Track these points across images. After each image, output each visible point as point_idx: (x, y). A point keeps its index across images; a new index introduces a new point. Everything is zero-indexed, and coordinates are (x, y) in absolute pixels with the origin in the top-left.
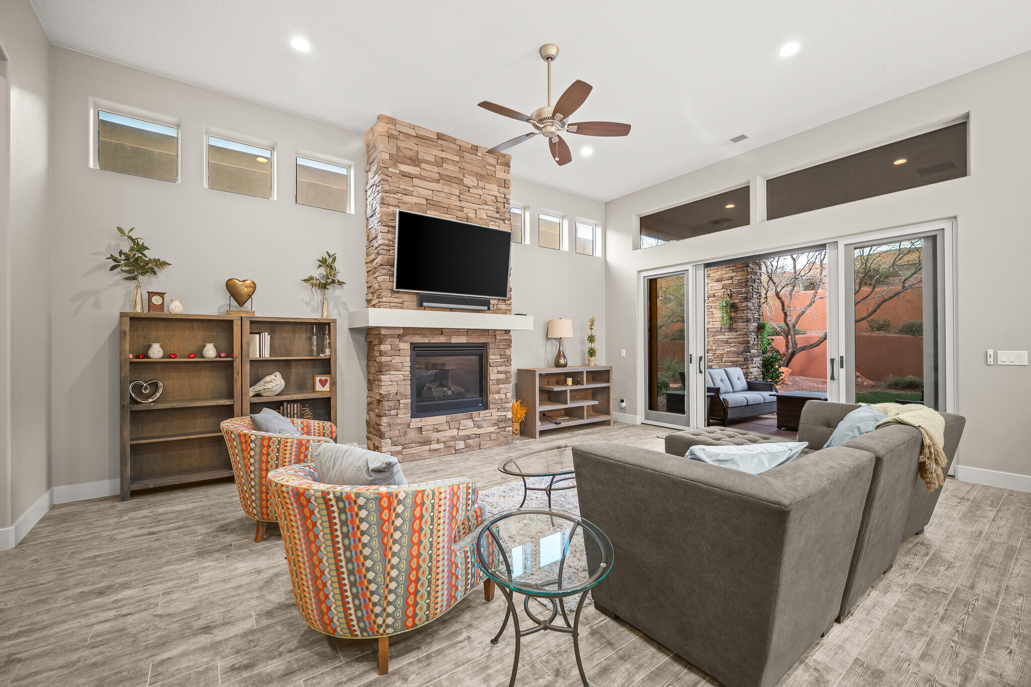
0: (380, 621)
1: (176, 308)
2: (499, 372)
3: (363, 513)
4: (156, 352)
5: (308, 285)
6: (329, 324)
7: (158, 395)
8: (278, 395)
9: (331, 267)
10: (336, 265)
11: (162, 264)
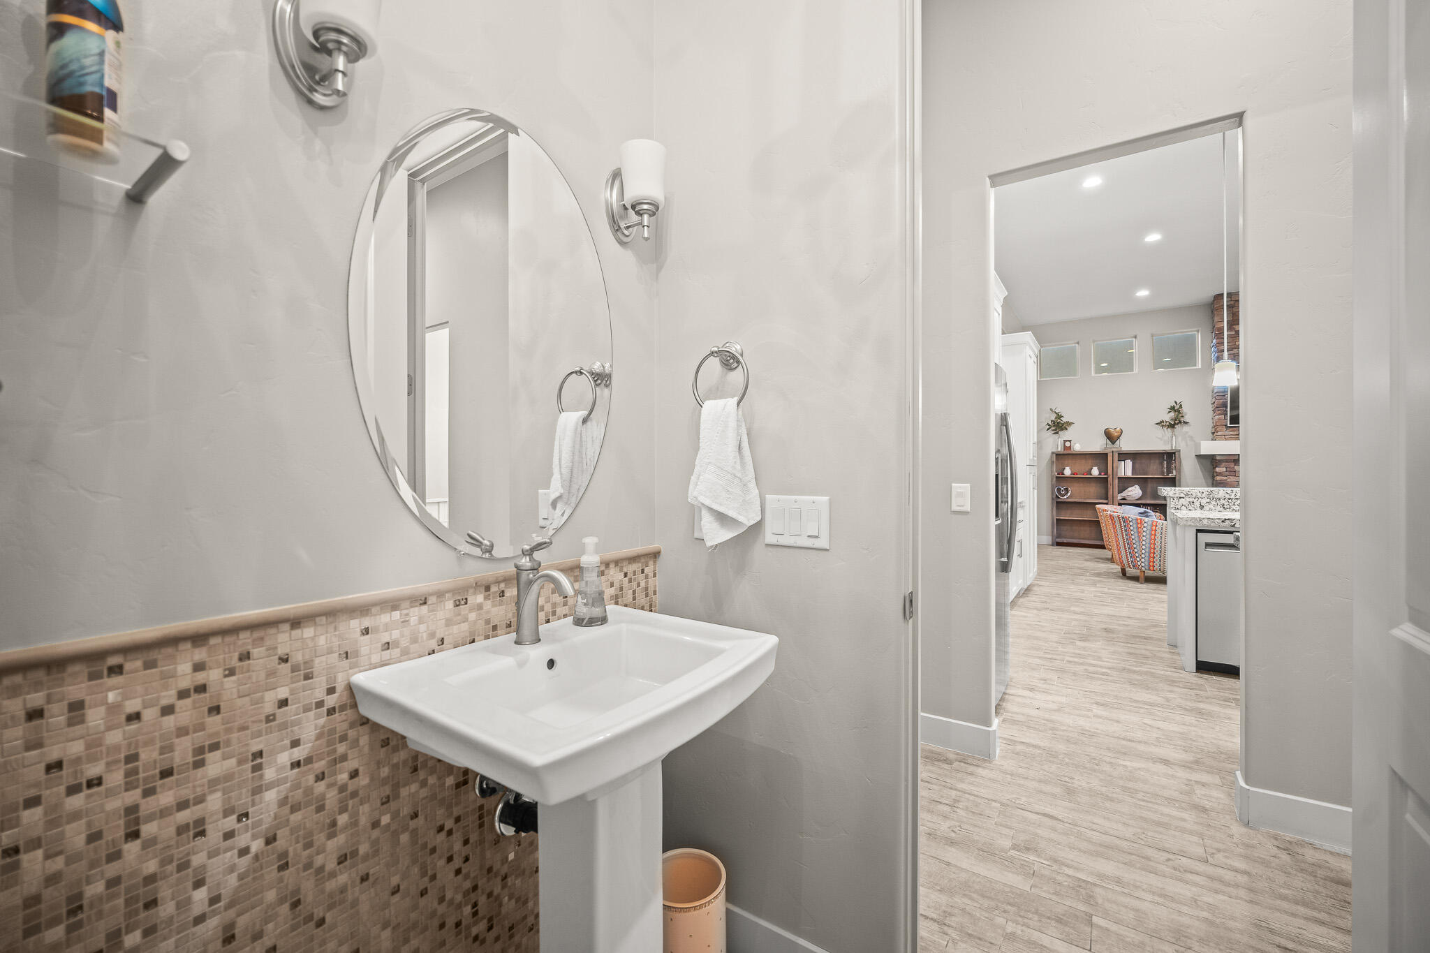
0: (1139, 563)
1: (1077, 448)
3: (1131, 524)
4: (1068, 472)
5: (1159, 427)
6: (1174, 453)
7: (1069, 494)
8: (1137, 500)
9: (1179, 412)
10: (1185, 409)
11: (1070, 424)
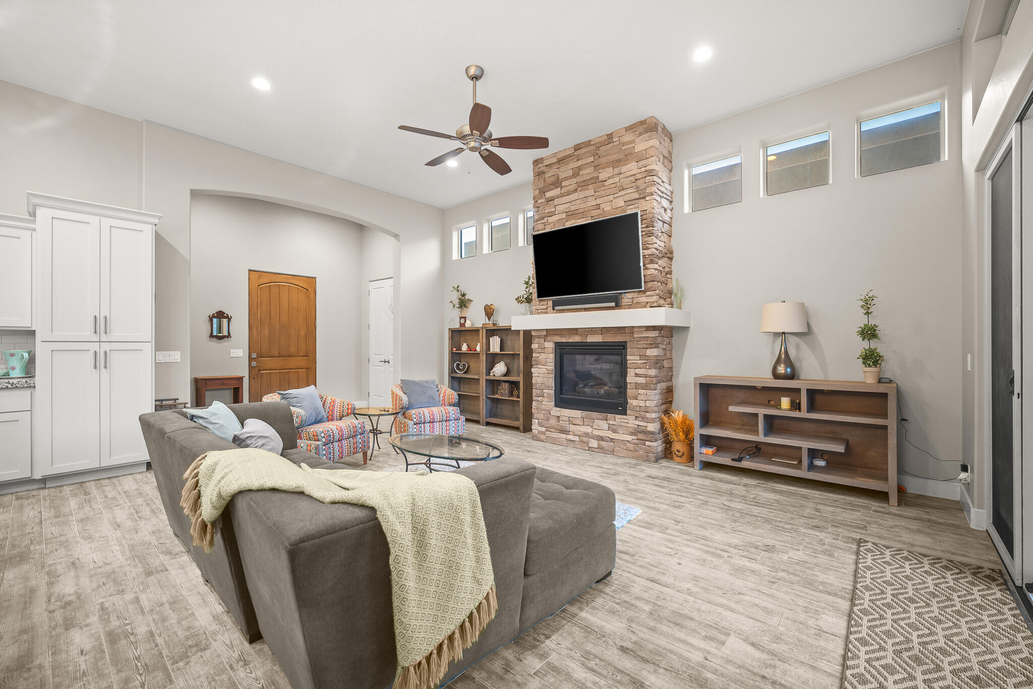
1: (468, 324)
2: (637, 375)
4: (464, 348)
11: (469, 301)
